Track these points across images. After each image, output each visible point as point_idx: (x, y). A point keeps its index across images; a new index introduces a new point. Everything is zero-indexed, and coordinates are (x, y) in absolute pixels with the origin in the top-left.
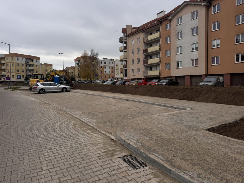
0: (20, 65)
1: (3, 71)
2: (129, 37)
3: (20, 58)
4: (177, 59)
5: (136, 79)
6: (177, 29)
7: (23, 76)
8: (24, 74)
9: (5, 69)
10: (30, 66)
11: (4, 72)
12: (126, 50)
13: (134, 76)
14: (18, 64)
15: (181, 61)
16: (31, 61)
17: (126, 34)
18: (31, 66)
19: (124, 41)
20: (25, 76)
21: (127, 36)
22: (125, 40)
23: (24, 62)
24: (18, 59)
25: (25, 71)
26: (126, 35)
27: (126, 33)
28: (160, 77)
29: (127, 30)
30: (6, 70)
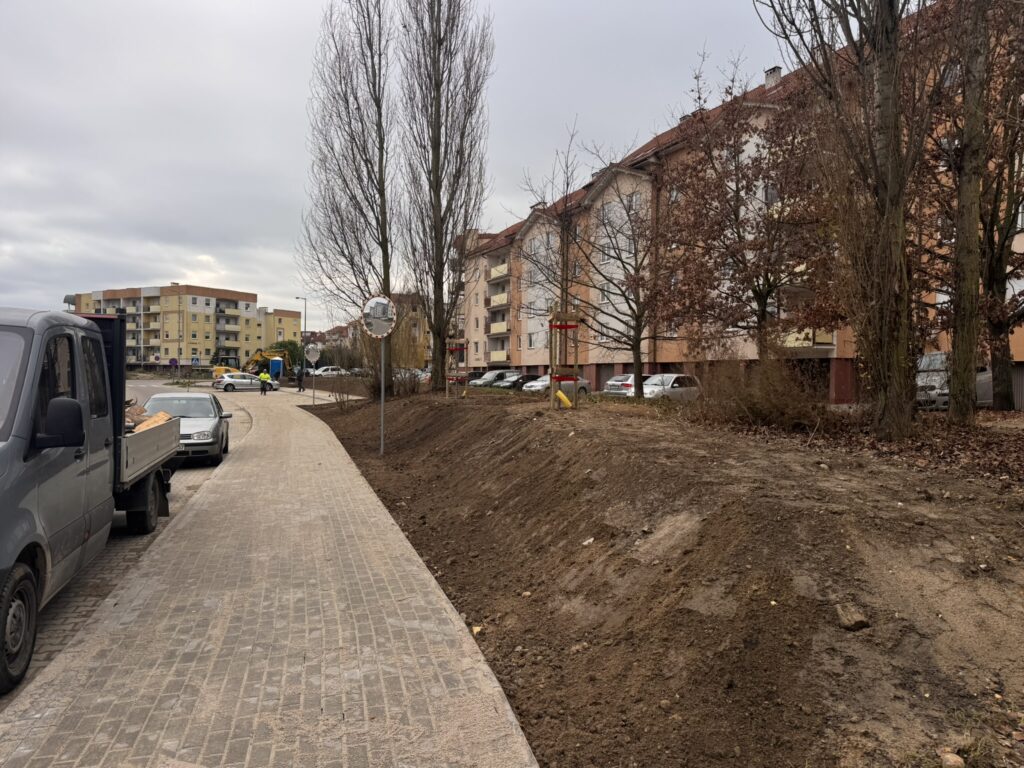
0: (201, 319)
1: (153, 336)
3: (201, 300)
7: (208, 351)
8: (211, 345)
9: (158, 331)
10: (228, 322)
11: (156, 337)
14: (194, 316)
16: (231, 306)
18: (231, 322)
20: (212, 352)
23: (211, 310)
24: (194, 302)
25: (212, 336)
28: (510, 365)
29: (467, 242)
30: (161, 333)
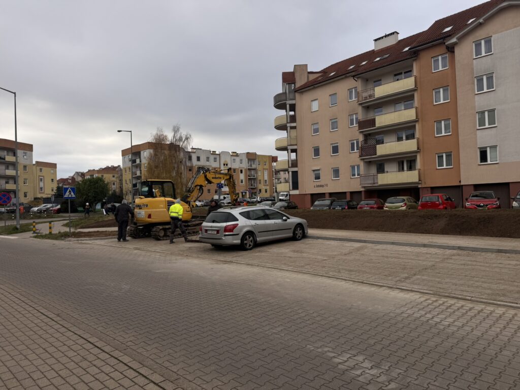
2: (302, 93)
4: (478, 141)
5: (327, 196)
6: (475, 68)
10: (7, 168)
12: (293, 125)
13: (322, 186)
15: (494, 147)
16: (11, 153)
17: (293, 85)
18: (10, 167)
19: (289, 102)
21: (296, 91)
22: (291, 100)
26: (293, 88)
27: (294, 83)
28: (420, 186)
29: (296, 77)
